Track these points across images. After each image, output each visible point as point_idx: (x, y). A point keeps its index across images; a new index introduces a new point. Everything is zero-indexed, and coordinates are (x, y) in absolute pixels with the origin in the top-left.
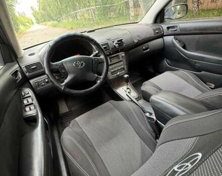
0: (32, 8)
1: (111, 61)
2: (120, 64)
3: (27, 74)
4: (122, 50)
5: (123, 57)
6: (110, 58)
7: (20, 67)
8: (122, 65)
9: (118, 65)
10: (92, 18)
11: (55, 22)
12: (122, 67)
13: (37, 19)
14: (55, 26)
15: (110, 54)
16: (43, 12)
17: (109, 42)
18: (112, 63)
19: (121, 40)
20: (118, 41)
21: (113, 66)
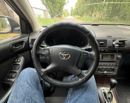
0: (72, 8)
1: (102, 58)
2: (111, 64)
3: (30, 45)
4: (120, 52)
5: (118, 58)
6: (103, 55)
7: (28, 39)
8: (113, 66)
9: (108, 64)
10: (101, 18)
11: (79, 16)
12: (113, 67)
13: (72, 14)
14: (78, 18)
15: (105, 52)
16: (76, 10)
17: (108, 40)
18: (102, 60)
19: (124, 41)
20: (120, 41)
21: (103, 64)
